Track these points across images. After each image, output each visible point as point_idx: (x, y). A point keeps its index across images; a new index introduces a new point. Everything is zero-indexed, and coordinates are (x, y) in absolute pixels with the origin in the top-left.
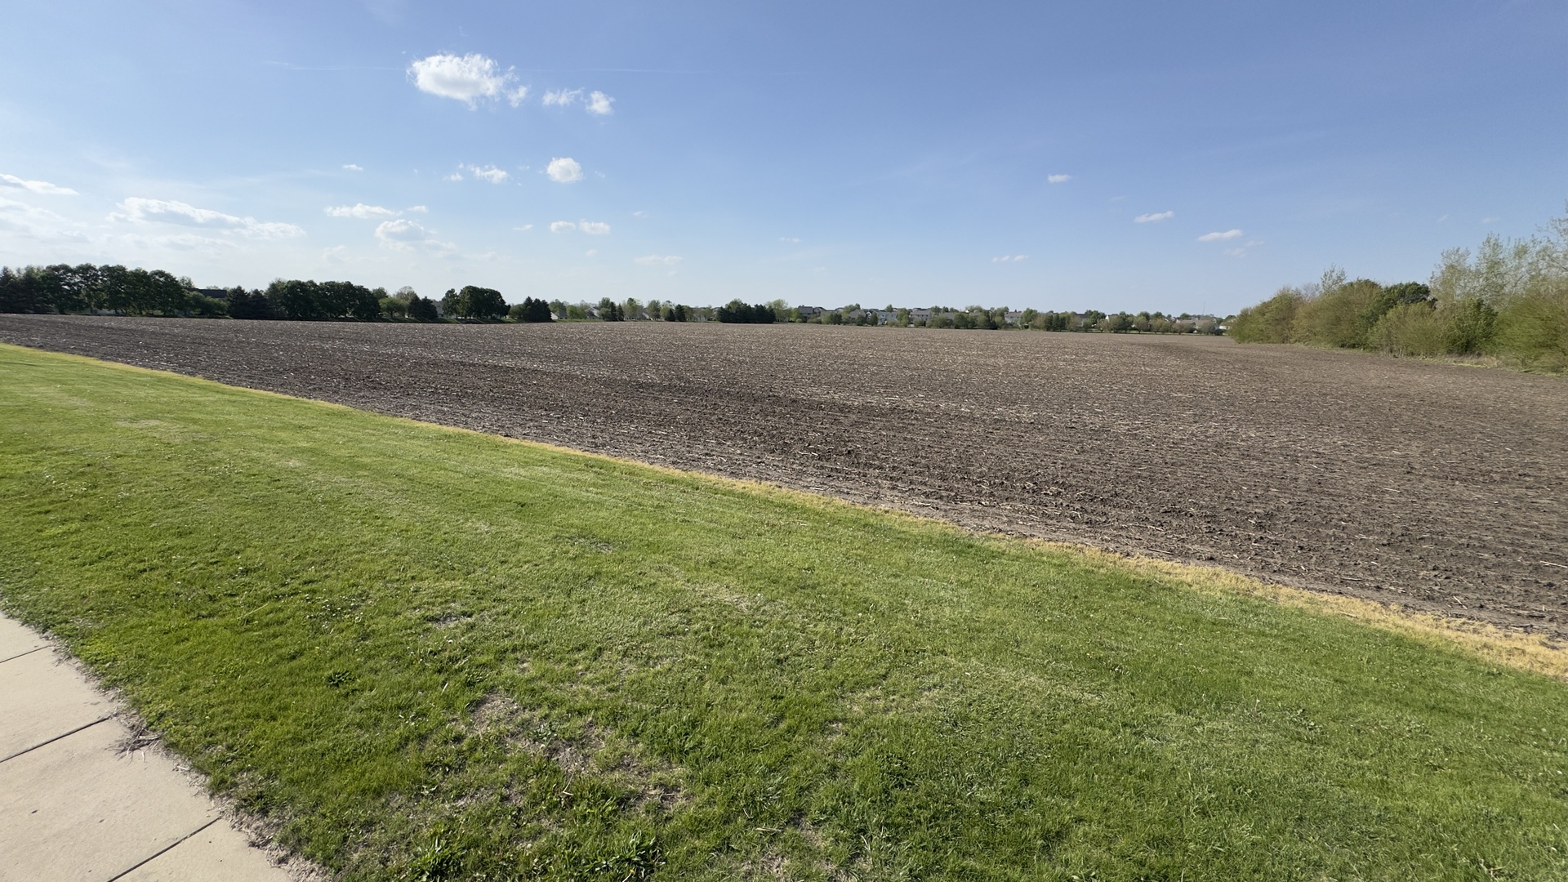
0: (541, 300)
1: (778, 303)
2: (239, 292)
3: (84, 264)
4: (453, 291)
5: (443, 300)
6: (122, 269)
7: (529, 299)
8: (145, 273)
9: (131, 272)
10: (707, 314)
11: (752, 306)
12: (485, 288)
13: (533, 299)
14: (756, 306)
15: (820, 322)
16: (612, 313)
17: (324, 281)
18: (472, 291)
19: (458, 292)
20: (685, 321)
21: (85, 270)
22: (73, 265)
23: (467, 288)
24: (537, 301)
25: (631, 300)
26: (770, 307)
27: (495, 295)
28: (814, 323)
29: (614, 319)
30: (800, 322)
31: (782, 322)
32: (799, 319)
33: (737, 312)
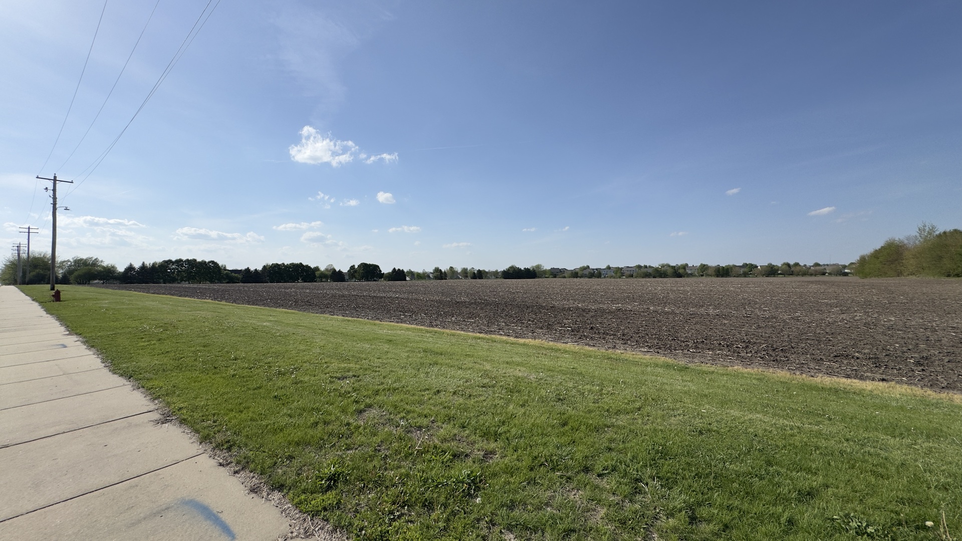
0: (401, 269)
1: (538, 267)
2: (248, 270)
3: (178, 259)
4: (354, 266)
5: (348, 271)
6: (195, 260)
7: (394, 269)
8: (205, 262)
9: (199, 262)
10: (495, 274)
11: (522, 269)
12: (371, 263)
13: (397, 269)
14: (525, 268)
15: (565, 277)
16: (439, 275)
17: (289, 263)
18: (364, 266)
19: (356, 267)
20: (482, 279)
21: (179, 262)
22: (174, 260)
23: (362, 264)
24: (399, 270)
25: (451, 268)
26: (533, 269)
27: (376, 268)
28: (560, 277)
29: (442, 279)
30: (552, 277)
31: (541, 277)
32: (551, 276)
33: (513, 272)
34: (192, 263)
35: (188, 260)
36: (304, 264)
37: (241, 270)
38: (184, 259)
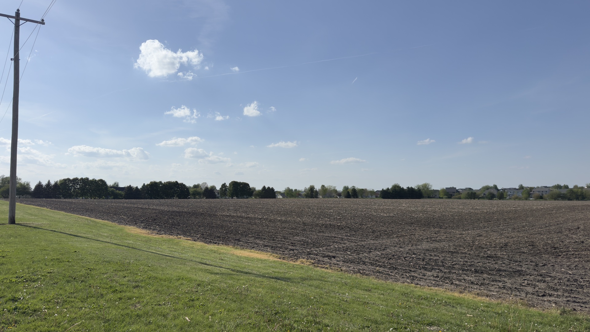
0: (271, 188)
1: (425, 186)
2: (130, 188)
3: (75, 177)
4: (225, 184)
5: (221, 188)
6: (87, 179)
7: (264, 187)
8: (96, 180)
9: (90, 180)
10: (373, 193)
11: (405, 188)
12: (241, 182)
13: (267, 187)
14: (408, 188)
15: (460, 198)
16: (312, 193)
18: (235, 184)
19: (228, 185)
20: (357, 197)
21: (75, 180)
22: (71, 178)
23: (232, 182)
24: (269, 188)
25: (323, 186)
26: (418, 188)
27: (246, 185)
28: (455, 198)
29: (312, 197)
30: (446, 198)
31: (434, 198)
32: (445, 196)
33: (393, 192)
34: (85, 181)
35: (82, 179)
36: (179, 182)
37: (124, 188)
38: (79, 178)
